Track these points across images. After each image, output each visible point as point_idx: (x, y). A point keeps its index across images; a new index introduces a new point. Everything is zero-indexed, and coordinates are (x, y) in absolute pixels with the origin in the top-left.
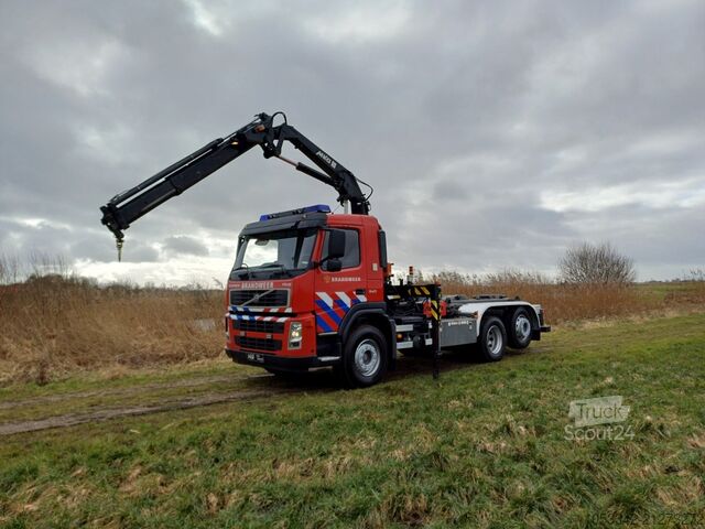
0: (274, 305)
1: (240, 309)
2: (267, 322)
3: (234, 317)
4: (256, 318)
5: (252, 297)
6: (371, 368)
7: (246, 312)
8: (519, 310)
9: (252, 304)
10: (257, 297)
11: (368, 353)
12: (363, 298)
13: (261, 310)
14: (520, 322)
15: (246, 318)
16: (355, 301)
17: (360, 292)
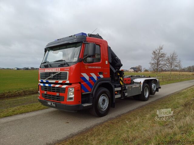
0: (61, 79)
1: (44, 81)
2: (57, 88)
3: (42, 85)
4: (52, 85)
5: (50, 75)
6: (105, 107)
7: (47, 83)
9: (49, 79)
10: (53, 75)
11: (104, 100)
12: (101, 76)
13: (54, 81)
14: (153, 85)
15: (47, 85)
16: (98, 77)
17: (100, 73)
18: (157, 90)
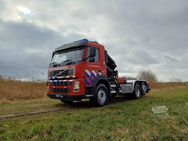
0: (68, 75)
1: (53, 78)
2: (65, 82)
3: (51, 81)
4: (60, 81)
6: (103, 99)
7: (56, 79)
8: (143, 83)
9: (58, 76)
10: (61, 73)
11: (102, 94)
12: (100, 74)
13: (62, 77)
14: (144, 87)
15: (56, 81)
17: (99, 71)
18: (147, 91)
